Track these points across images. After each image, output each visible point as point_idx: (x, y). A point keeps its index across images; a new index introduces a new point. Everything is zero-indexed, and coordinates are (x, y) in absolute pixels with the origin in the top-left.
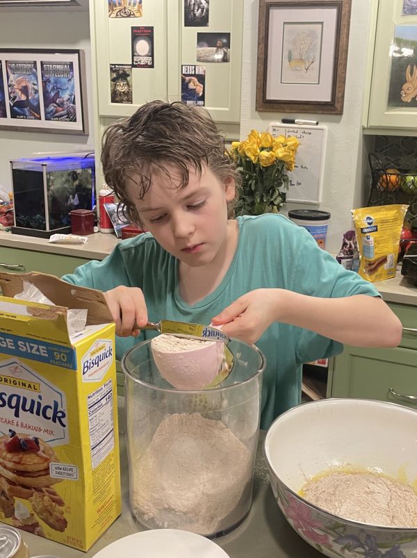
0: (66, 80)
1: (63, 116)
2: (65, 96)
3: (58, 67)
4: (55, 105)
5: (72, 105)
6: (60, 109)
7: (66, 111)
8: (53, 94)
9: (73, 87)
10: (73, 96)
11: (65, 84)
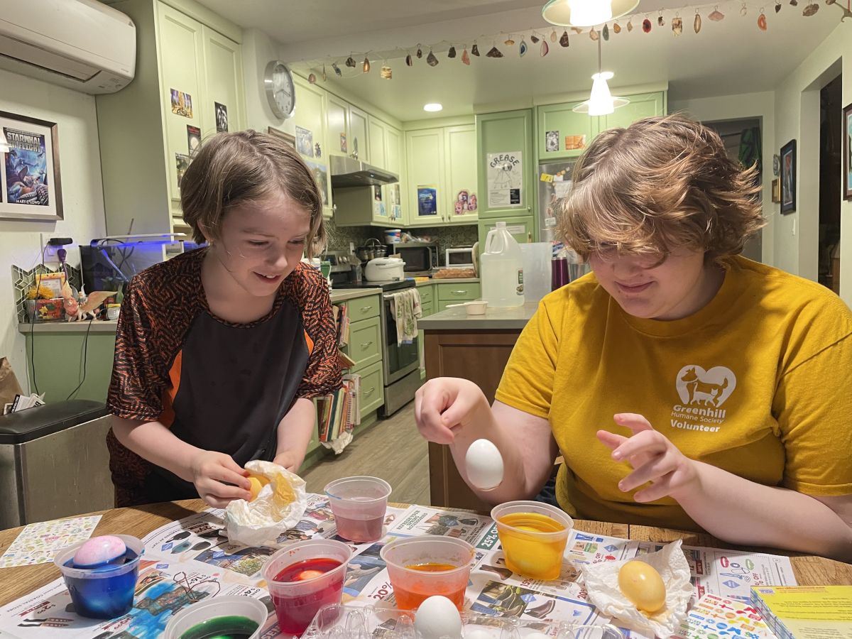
0: (36, 155)
1: (32, 198)
2: (35, 174)
3: (27, 138)
4: (22, 184)
5: (43, 185)
6: (28, 189)
7: (34, 193)
8: (18, 170)
9: (45, 164)
10: (44, 175)
11: (35, 159)
